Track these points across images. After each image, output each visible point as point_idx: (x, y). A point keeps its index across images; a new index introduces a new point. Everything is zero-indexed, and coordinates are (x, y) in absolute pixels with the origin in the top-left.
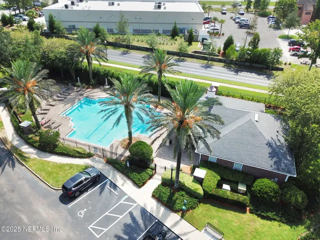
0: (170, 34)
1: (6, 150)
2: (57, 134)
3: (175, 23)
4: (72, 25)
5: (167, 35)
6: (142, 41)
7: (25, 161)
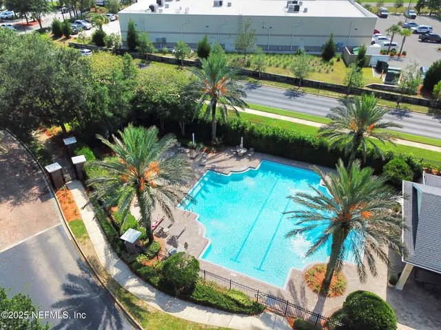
0: (320, 53)
1: (100, 288)
2: (195, 264)
3: (332, 36)
4: (161, 37)
5: (315, 55)
6: (277, 66)
7: (139, 317)
